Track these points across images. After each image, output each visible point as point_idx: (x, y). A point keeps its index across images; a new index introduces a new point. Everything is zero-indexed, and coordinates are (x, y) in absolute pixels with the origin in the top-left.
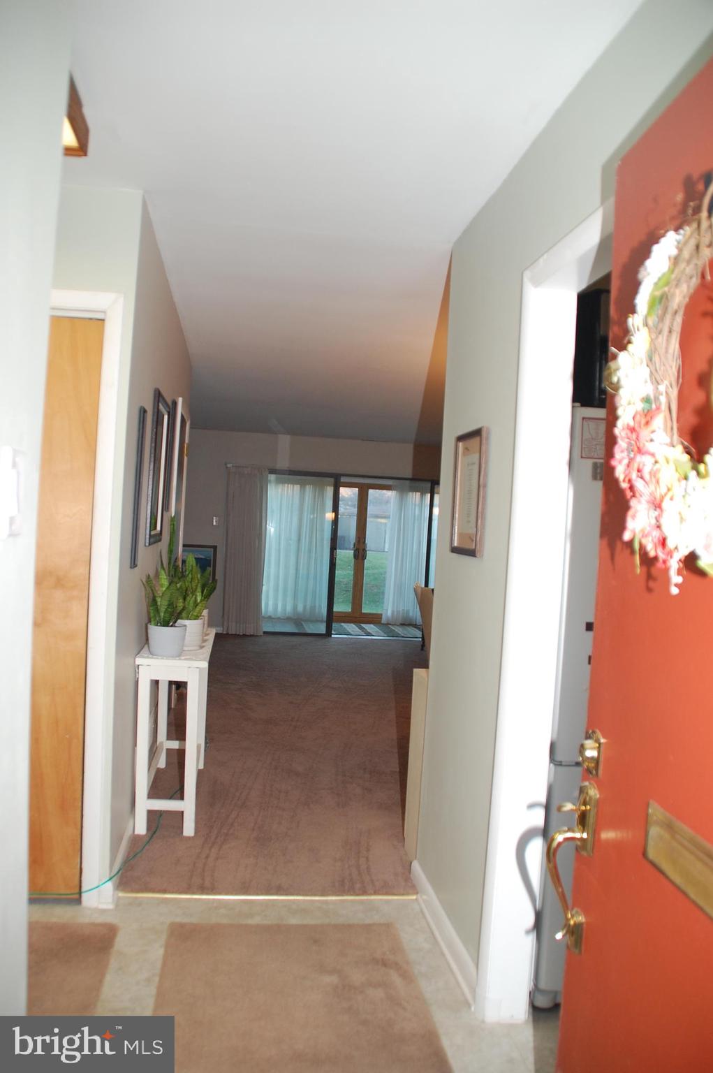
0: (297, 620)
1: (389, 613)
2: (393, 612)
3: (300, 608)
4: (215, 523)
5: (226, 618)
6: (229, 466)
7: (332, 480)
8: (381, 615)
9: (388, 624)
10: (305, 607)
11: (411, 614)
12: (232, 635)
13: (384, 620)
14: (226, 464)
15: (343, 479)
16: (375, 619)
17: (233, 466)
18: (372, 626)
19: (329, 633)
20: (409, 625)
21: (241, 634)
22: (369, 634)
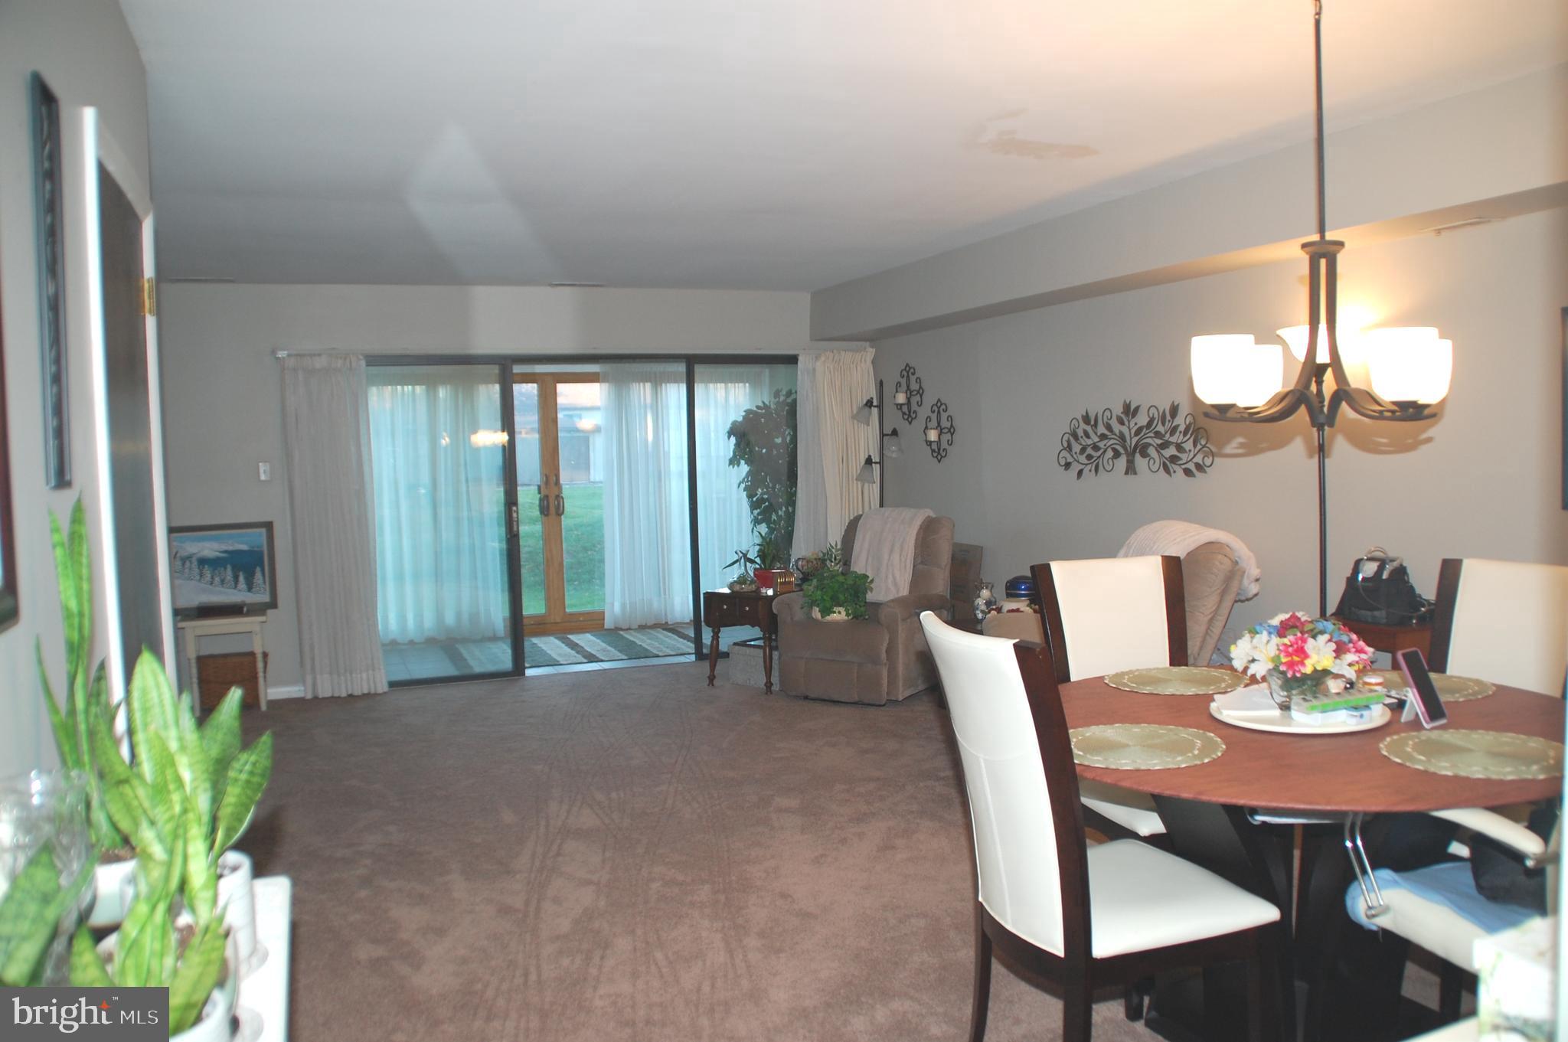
0: (447, 643)
1: (617, 608)
2: (623, 606)
3: (450, 619)
4: (263, 477)
5: (308, 667)
6: (281, 354)
7: (495, 370)
8: (603, 613)
9: (617, 629)
10: (459, 615)
11: (655, 605)
12: (324, 699)
13: (608, 623)
14: (274, 352)
15: (517, 369)
16: (593, 622)
17: (289, 355)
18: (588, 636)
19: (518, 669)
20: (655, 626)
21: (344, 695)
22: (592, 658)
